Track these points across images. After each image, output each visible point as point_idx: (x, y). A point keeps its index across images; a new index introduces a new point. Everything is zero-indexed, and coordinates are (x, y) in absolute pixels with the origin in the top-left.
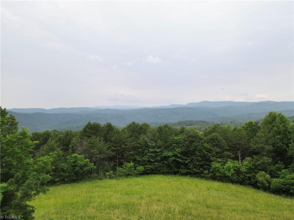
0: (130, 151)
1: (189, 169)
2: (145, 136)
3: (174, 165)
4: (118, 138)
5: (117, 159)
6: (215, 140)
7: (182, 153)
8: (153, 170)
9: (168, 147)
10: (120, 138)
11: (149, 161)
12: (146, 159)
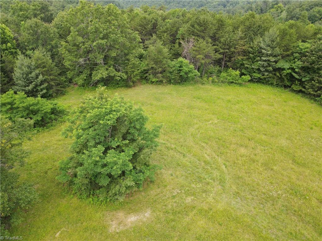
0: (239, 55)
1: (304, 87)
2: (261, 39)
3: (287, 79)
4: (229, 39)
5: (224, 61)
10: (230, 39)
11: (259, 69)
12: (256, 67)
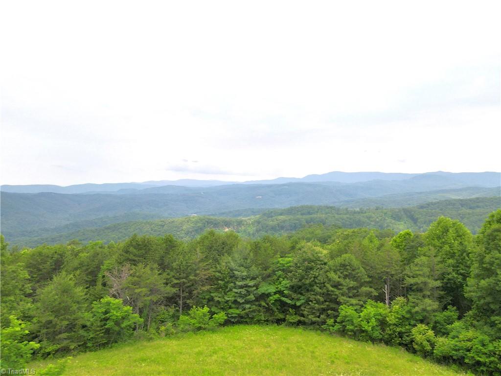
0: (203, 285)
1: (303, 316)
2: (230, 258)
3: (277, 309)
4: (184, 263)
5: (181, 298)
6: (348, 267)
7: (292, 288)
8: (242, 317)
9: (269, 276)
10: (187, 263)
11: (235, 302)
12: (230, 299)
